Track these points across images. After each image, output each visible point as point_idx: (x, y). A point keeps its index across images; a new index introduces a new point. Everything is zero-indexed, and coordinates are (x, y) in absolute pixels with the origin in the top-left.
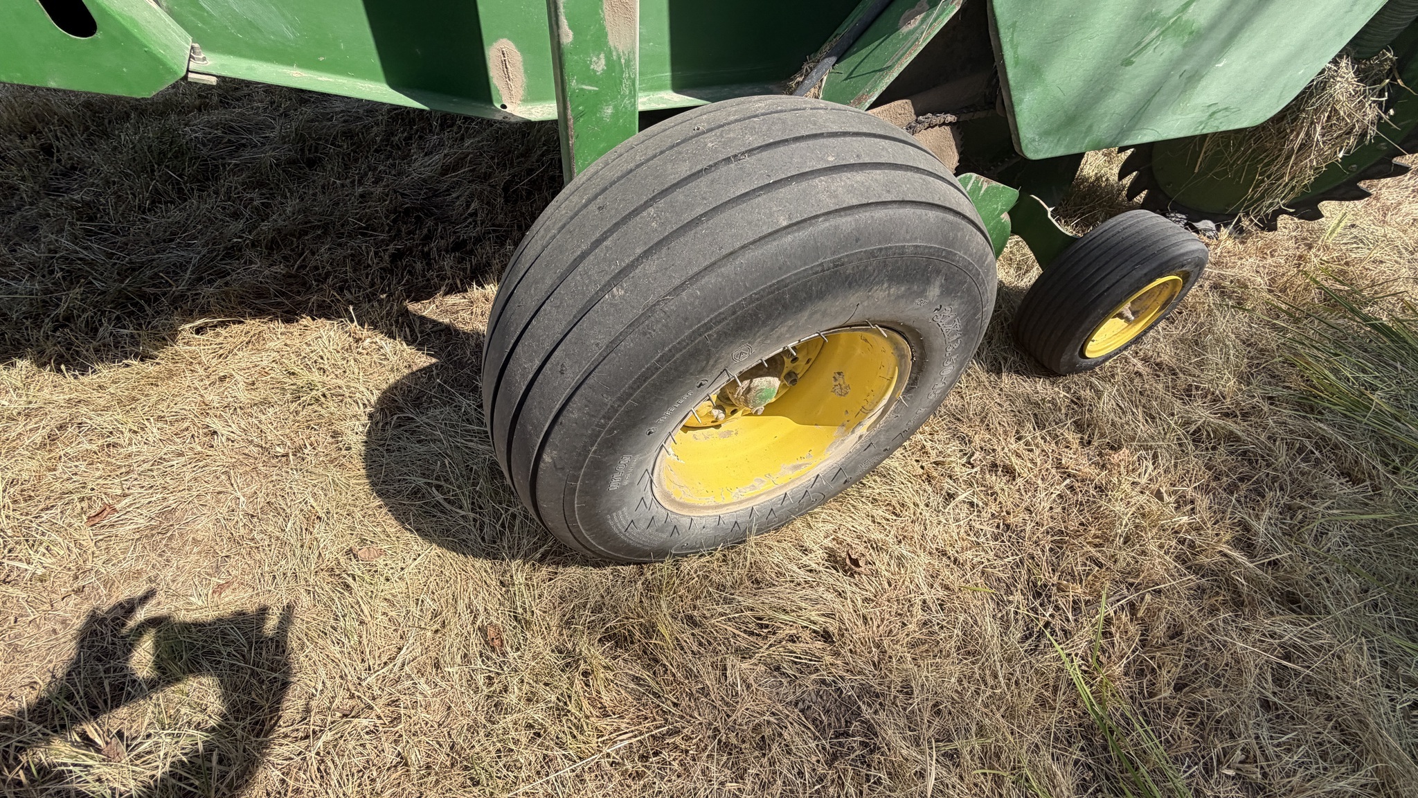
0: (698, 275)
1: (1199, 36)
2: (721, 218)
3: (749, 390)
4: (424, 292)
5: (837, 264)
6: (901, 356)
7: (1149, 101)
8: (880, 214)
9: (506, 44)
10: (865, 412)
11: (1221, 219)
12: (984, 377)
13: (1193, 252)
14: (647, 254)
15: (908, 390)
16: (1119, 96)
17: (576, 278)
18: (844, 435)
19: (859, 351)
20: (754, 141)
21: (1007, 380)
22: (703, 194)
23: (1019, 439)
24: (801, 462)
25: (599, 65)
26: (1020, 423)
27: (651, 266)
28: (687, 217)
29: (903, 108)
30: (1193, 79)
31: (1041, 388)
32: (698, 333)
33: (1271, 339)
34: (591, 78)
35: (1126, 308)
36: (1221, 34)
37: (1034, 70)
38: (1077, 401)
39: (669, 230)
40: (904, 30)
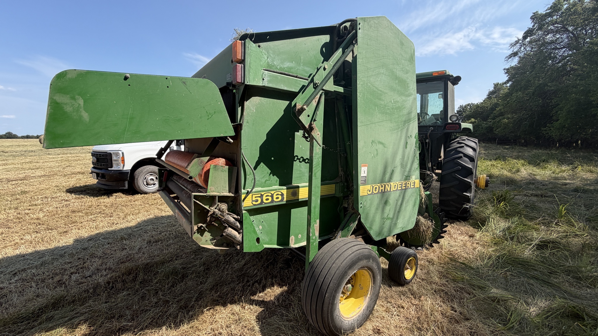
0: (343, 261)
1: (392, 219)
2: (344, 254)
3: (347, 287)
4: (254, 294)
5: (359, 257)
6: (370, 275)
7: (390, 228)
8: (361, 250)
9: (293, 237)
10: (368, 291)
11: (422, 246)
12: (388, 289)
13: (412, 252)
14: (336, 260)
15: (374, 283)
16: (385, 229)
17: (327, 265)
18: (366, 298)
19: (362, 278)
20: (343, 244)
21: (394, 288)
22: (340, 252)
23: (401, 299)
24: (359, 307)
25: (314, 238)
26: (400, 297)
27: (337, 261)
28: (339, 254)
29: (353, 236)
30: (395, 224)
31: (401, 289)
32: (345, 269)
33: (441, 269)
34: (313, 240)
35: (407, 265)
36: (395, 217)
37: (371, 228)
38: (409, 290)
39: (338, 256)
40: (351, 226)
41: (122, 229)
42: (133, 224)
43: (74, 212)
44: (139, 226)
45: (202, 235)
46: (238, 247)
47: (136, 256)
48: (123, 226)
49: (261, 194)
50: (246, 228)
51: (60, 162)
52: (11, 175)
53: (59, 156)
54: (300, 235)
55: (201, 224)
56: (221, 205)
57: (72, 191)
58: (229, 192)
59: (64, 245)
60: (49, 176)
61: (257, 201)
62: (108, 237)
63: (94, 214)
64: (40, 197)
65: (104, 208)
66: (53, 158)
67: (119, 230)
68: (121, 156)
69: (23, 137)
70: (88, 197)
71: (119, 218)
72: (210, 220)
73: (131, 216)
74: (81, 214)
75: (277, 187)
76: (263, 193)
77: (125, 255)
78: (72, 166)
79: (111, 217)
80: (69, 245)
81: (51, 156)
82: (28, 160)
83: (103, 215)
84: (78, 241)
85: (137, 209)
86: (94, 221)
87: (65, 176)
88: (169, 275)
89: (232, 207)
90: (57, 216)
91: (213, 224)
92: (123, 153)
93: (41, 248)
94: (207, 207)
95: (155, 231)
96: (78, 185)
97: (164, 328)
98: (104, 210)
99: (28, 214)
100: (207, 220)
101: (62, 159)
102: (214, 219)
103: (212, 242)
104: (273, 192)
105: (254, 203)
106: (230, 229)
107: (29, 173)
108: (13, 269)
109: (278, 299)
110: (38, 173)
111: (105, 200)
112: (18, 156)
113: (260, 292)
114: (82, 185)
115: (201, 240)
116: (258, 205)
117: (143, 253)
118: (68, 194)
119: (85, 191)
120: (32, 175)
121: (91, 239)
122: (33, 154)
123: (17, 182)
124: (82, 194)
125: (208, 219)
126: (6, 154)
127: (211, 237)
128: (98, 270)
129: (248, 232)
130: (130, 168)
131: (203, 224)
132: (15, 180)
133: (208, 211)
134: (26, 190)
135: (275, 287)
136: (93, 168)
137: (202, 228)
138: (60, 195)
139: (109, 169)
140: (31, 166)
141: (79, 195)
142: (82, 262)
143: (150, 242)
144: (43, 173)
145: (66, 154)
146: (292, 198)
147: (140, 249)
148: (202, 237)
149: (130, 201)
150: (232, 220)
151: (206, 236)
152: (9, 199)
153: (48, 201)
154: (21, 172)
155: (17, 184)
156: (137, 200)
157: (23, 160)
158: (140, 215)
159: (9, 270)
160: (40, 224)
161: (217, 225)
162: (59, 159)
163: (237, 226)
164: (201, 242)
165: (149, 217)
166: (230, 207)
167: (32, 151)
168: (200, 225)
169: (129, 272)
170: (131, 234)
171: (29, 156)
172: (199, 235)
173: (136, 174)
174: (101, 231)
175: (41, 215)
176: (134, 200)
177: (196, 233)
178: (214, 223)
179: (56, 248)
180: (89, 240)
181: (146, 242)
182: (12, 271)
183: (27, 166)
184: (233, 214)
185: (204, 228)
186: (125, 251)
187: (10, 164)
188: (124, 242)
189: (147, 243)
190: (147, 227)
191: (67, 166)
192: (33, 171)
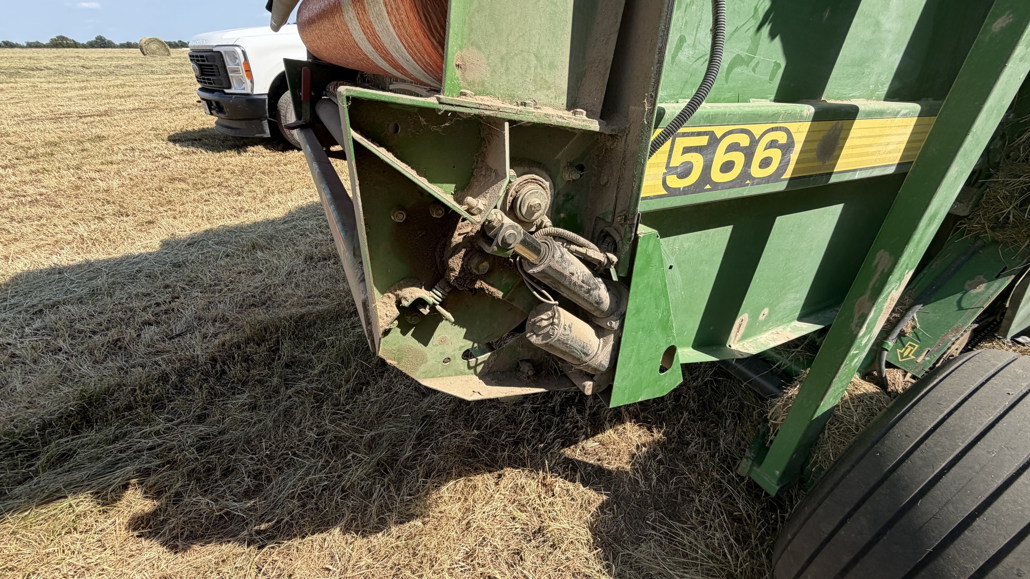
9: (745, 316)
25: (865, 340)
40: (973, 292)
41: (256, 224)
42: (277, 213)
43: (172, 180)
44: (290, 219)
45: (424, 337)
46: (588, 387)
47: (282, 293)
48: (259, 217)
49: (711, 134)
50: (638, 310)
51: (168, 86)
52: (86, 107)
53: (169, 76)
54: (766, 311)
55: (420, 293)
56: (521, 186)
57: (176, 139)
58: (572, 105)
59: (143, 251)
60: (145, 110)
61: (685, 172)
62: (227, 239)
63: (208, 188)
64: (123, 147)
65: (228, 176)
66: (159, 79)
67: (250, 227)
68: (242, 60)
69: (122, 46)
70: (203, 151)
71: (255, 198)
72: (463, 269)
73: (277, 196)
74: (184, 186)
75: (768, 105)
76: (719, 131)
77: (256, 288)
78: (184, 94)
79: (239, 194)
80: (150, 254)
81: (156, 77)
82: (119, 82)
83: (226, 191)
84: (167, 244)
85: (289, 180)
86: (206, 201)
87: (171, 110)
88: (349, 355)
89: (569, 198)
90: (142, 187)
91: (482, 289)
92: (244, 53)
93: (97, 255)
94: (444, 193)
95: (321, 232)
96: (190, 129)
97: (336, 531)
98: (227, 180)
99: (93, 180)
100: (446, 269)
101: (172, 81)
102: (486, 265)
103: (473, 361)
104: (757, 130)
105: (674, 182)
106: (566, 317)
107: (116, 103)
108: (35, 302)
109: (644, 471)
110: (130, 104)
111: (232, 159)
112: (105, 74)
113: (587, 438)
114: (196, 128)
115: (423, 359)
116: (686, 191)
117: (297, 286)
118: (171, 144)
119: (200, 140)
120: (119, 108)
121: (192, 242)
122: (128, 71)
123: (92, 119)
124: (192, 146)
125: (456, 263)
126: (87, 71)
127: (469, 344)
128: (200, 319)
129: (643, 329)
130: (267, 91)
131: (429, 288)
132: (91, 116)
133: (452, 218)
134: (103, 134)
135: (628, 425)
136: (200, 89)
137: (426, 311)
138: (156, 145)
139: (227, 91)
140: (121, 91)
141: (188, 146)
142: (167, 297)
143: (312, 258)
144: (137, 104)
145: (180, 72)
146: (815, 168)
147: (290, 273)
148: (426, 344)
149: (277, 164)
150: (579, 271)
151: (443, 341)
152: (72, 149)
153: (134, 156)
154: (103, 102)
155: (92, 122)
156: (290, 162)
157: (112, 80)
158: (293, 195)
159: (29, 302)
160: (108, 202)
161: (499, 294)
162: (167, 81)
163: (599, 302)
164: (422, 368)
165: (311, 199)
166: (561, 198)
167: (127, 66)
168: (412, 293)
169: (261, 335)
170: (272, 237)
171: (123, 75)
172: (409, 340)
173: (282, 104)
174: (217, 224)
175: (115, 183)
176: (285, 161)
177: (396, 332)
178: (485, 286)
179: (126, 260)
180: (189, 244)
181: (302, 257)
182: (34, 306)
183: (113, 92)
184: (582, 240)
185: (433, 307)
186: (259, 277)
187: (91, 89)
188: (259, 254)
189: (306, 260)
190: (305, 222)
191: (178, 94)
192: (123, 100)
